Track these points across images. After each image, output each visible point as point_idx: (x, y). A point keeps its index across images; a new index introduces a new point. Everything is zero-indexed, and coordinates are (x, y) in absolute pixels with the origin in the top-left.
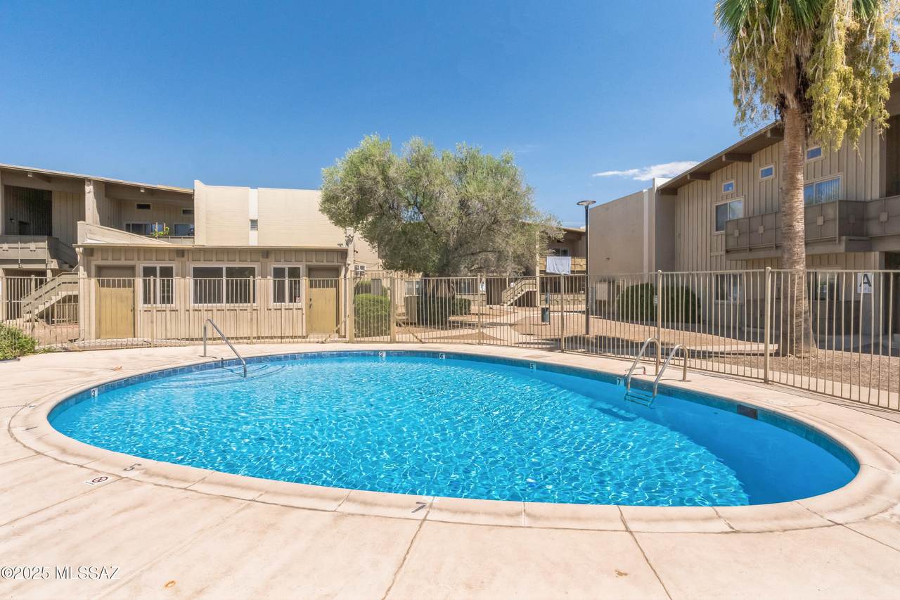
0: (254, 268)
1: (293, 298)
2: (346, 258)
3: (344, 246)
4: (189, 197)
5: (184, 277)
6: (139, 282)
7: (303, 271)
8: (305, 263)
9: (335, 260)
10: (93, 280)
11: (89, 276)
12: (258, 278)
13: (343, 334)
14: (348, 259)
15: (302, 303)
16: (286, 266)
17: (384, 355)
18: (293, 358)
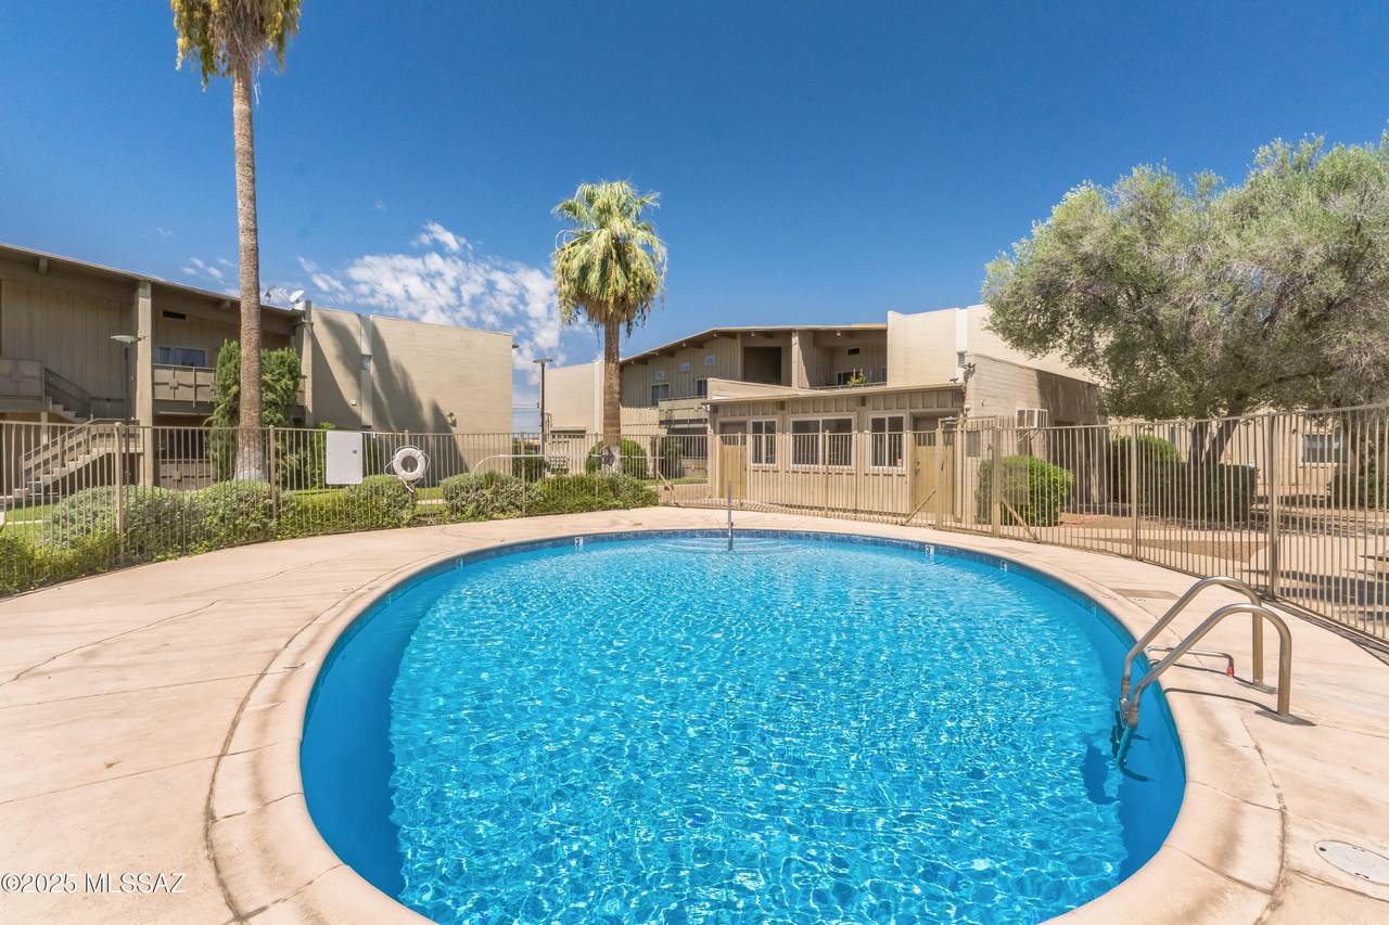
0: (850, 420)
1: (893, 462)
2: (963, 400)
3: (961, 381)
4: (882, 334)
5: (784, 432)
6: (750, 438)
7: (906, 422)
8: (908, 411)
9: (950, 405)
10: (718, 437)
11: (715, 432)
12: (854, 432)
13: (959, 516)
14: (966, 401)
15: (905, 466)
16: (886, 415)
17: (932, 551)
18: (816, 538)
